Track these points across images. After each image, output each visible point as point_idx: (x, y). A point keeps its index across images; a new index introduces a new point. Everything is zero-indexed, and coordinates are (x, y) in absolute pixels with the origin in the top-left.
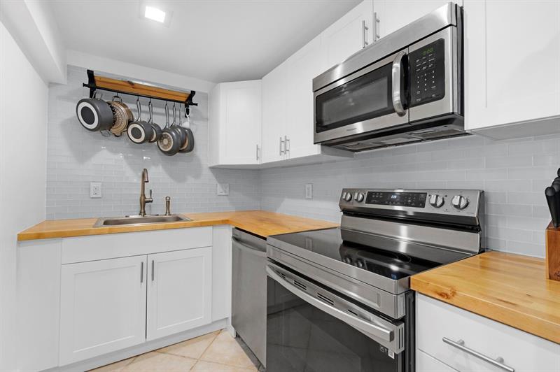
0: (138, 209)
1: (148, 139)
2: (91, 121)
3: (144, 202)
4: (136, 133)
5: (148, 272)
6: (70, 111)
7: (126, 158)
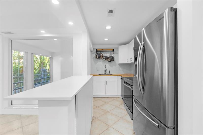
0: (104, 73)
1: (106, 59)
2: (97, 57)
3: (105, 71)
4: (104, 59)
5: (106, 83)
6: (94, 55)
7: (102, 63)
